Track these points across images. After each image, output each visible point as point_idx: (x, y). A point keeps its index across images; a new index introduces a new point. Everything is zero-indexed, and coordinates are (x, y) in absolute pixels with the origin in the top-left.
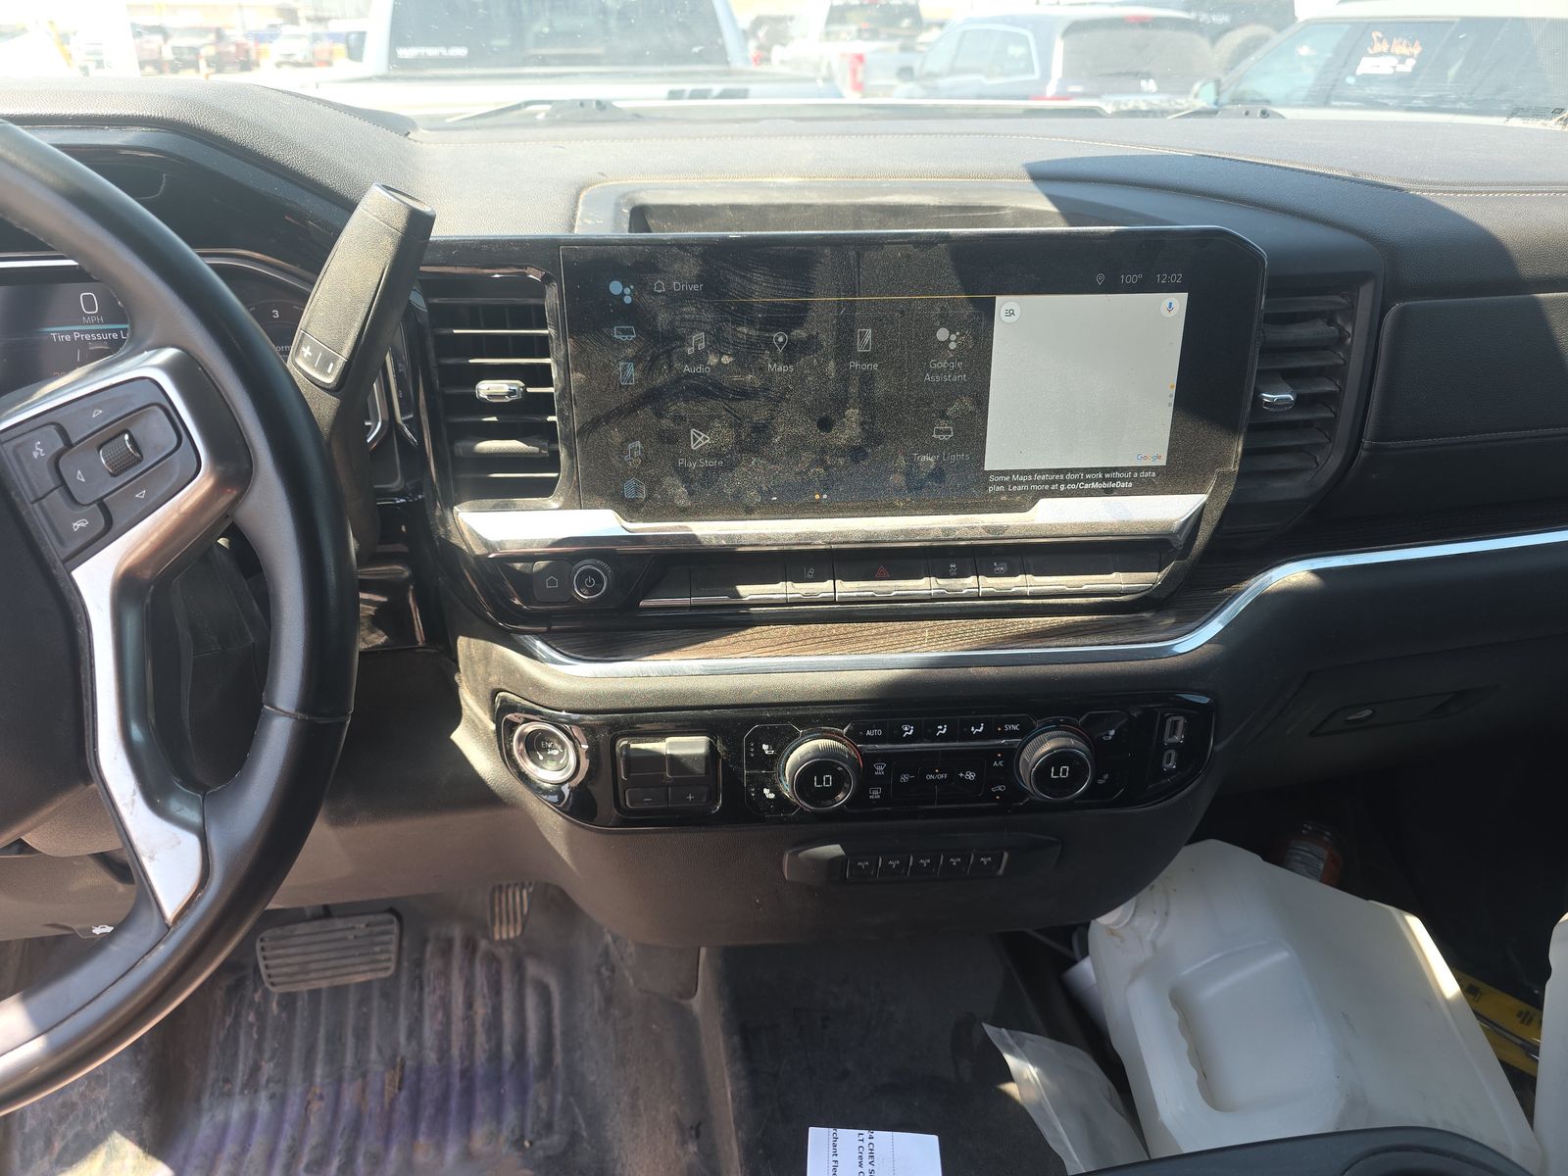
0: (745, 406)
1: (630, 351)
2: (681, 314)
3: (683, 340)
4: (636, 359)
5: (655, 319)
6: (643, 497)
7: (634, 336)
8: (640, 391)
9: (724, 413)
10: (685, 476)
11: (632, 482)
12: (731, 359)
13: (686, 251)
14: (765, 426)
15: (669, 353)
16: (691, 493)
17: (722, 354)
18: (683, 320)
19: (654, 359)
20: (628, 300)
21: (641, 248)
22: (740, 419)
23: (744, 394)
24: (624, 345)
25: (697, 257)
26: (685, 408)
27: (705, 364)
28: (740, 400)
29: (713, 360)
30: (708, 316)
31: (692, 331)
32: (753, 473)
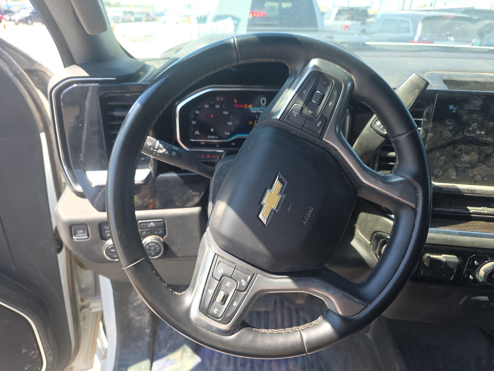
0: (485, 148)
1: (450, 128)
2: (471, 117)
3: (470, 125)
4: (451, 131)
5: (462, 118)
6: (440, 174)
7: (453, 123)
8: (450, 140)
9: (477, 149)
10: (457, 169)
11: (438, 169)
12: (485, 133)
13: (479, 97)
14: (490, 155)
15: (464, 129)
16: (457, 175)
17: (482, 130)
18: (472, 119)
19: (458, 130)
20: (454, 111)
21: (464, 95)
22: (482, 152)
23: (486, 144)
24: (449, 125)
25: (482, 99)
26: (464, 147)
27: (475, 133)
28: (483, 146)
29: (478, 132)
30: (480, 118)
31: (474, 122)
32: (481, 170)
